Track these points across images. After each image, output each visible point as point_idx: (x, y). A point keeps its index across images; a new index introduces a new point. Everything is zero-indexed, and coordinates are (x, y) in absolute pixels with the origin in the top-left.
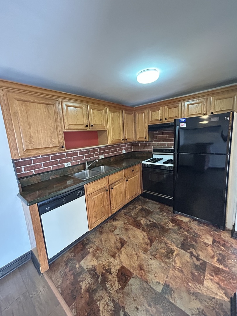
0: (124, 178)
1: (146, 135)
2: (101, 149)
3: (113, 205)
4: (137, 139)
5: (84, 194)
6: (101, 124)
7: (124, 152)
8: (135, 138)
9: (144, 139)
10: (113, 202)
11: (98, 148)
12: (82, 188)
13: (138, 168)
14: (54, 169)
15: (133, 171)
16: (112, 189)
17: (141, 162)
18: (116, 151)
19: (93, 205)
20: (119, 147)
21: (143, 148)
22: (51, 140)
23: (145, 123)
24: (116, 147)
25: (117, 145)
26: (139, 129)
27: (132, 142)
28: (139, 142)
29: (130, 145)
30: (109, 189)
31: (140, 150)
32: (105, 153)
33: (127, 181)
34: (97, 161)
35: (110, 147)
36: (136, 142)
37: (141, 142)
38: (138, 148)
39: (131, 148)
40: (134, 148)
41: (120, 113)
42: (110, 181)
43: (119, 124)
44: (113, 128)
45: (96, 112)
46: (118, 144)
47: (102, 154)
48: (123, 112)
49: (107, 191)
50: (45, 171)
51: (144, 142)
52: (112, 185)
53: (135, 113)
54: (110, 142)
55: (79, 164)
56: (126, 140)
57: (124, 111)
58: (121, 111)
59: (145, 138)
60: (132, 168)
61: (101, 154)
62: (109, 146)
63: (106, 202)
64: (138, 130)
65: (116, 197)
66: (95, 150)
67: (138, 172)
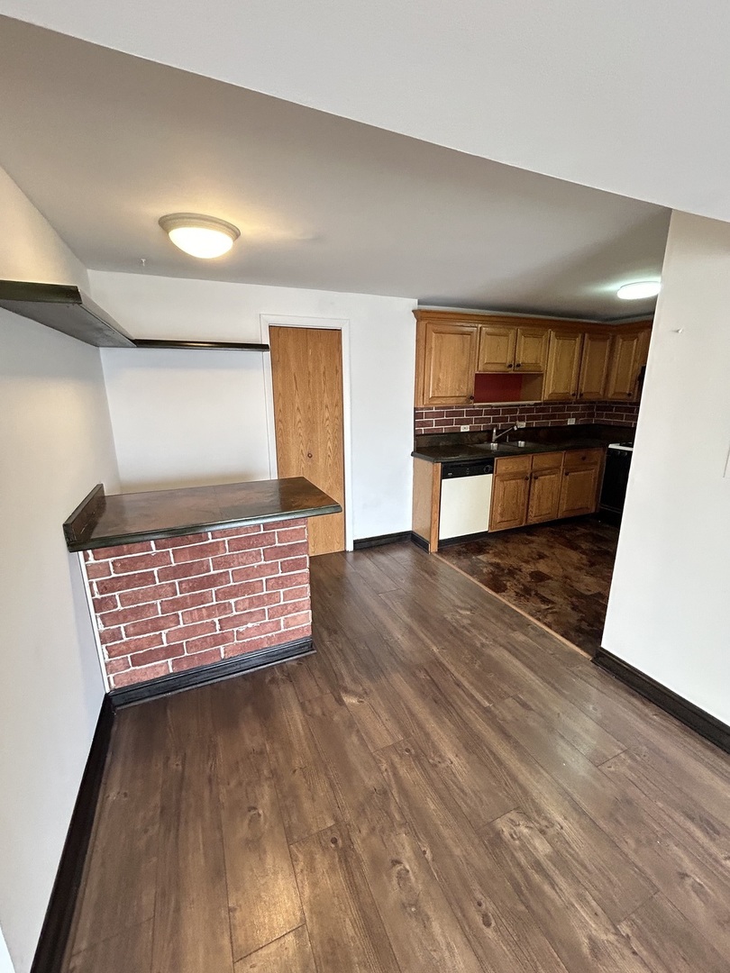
0: (562, 468)
1: (633, 386)
2: (525, 409)
3: (532, 507)
4: (610, 396)
5: (491, 472)
6: (534, 362)
7: (571, 422)
8: (604, 392)
9: (625, 397)
10: (533, 503)
11: (519, 405)
12: (492, 462)
13: (598, 456)
14: (447, 432)
15: (584, 458)
16: (536, 478)
17: (608, 445)
18: (553, 417)
19: (501, 493)
20: (562, 409)
21: (622, 417)
22: (459, 387)
23: (635, 361)
24: (554, 409)
25: (559, 405)
26: (617, 374)
27: (594, 402)
28: (615, 403)
29: (591, 408)
30: (531, 478)
31: (613, 421)
32: (530, 418)
33: (567, 474)
34: (516, 429)
35: (541, 408)
36: (606, 402)
37: (619, 403)
38: (607, 416)
39: (591, 415)
40: (599, 415)
41: (578, 340)
42: (536, 465)
43: (572, 362)
44: (557, 369)
45: (530, 340)
46: (560, 403)
47: (523, 420)
48: (583, 338)
49: (527, 479)
50: (435, 432)
51: (626, 403)
52: (538, 474)
53: (614, 337)
54: (545, 397)
55: (481, 431)
56: (581, 395)
57: (586, 335)
58: (580, 335)
59: (629, 395)
60: (582, 453)
61: (521, 419)
62: (540, 404)
63: (522, 499)
64: (615, 375)
65: (539, 498)
66: (510, 410)
67: (596, 463)
